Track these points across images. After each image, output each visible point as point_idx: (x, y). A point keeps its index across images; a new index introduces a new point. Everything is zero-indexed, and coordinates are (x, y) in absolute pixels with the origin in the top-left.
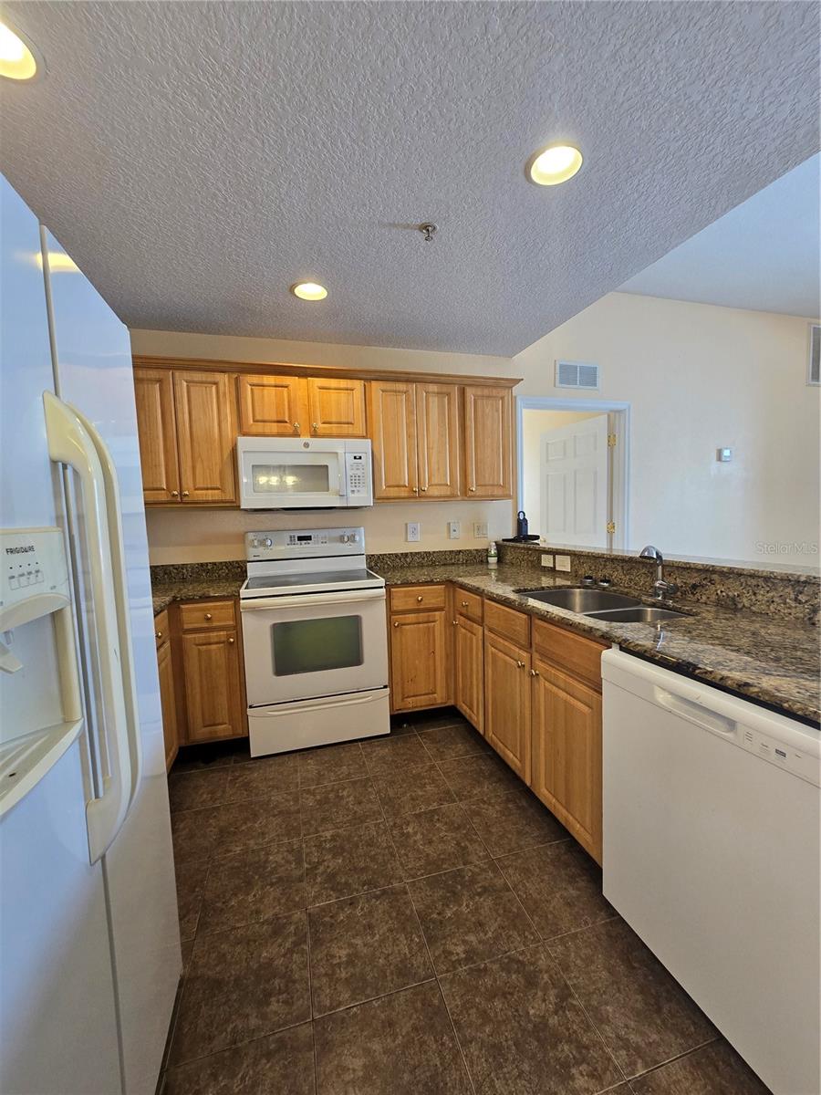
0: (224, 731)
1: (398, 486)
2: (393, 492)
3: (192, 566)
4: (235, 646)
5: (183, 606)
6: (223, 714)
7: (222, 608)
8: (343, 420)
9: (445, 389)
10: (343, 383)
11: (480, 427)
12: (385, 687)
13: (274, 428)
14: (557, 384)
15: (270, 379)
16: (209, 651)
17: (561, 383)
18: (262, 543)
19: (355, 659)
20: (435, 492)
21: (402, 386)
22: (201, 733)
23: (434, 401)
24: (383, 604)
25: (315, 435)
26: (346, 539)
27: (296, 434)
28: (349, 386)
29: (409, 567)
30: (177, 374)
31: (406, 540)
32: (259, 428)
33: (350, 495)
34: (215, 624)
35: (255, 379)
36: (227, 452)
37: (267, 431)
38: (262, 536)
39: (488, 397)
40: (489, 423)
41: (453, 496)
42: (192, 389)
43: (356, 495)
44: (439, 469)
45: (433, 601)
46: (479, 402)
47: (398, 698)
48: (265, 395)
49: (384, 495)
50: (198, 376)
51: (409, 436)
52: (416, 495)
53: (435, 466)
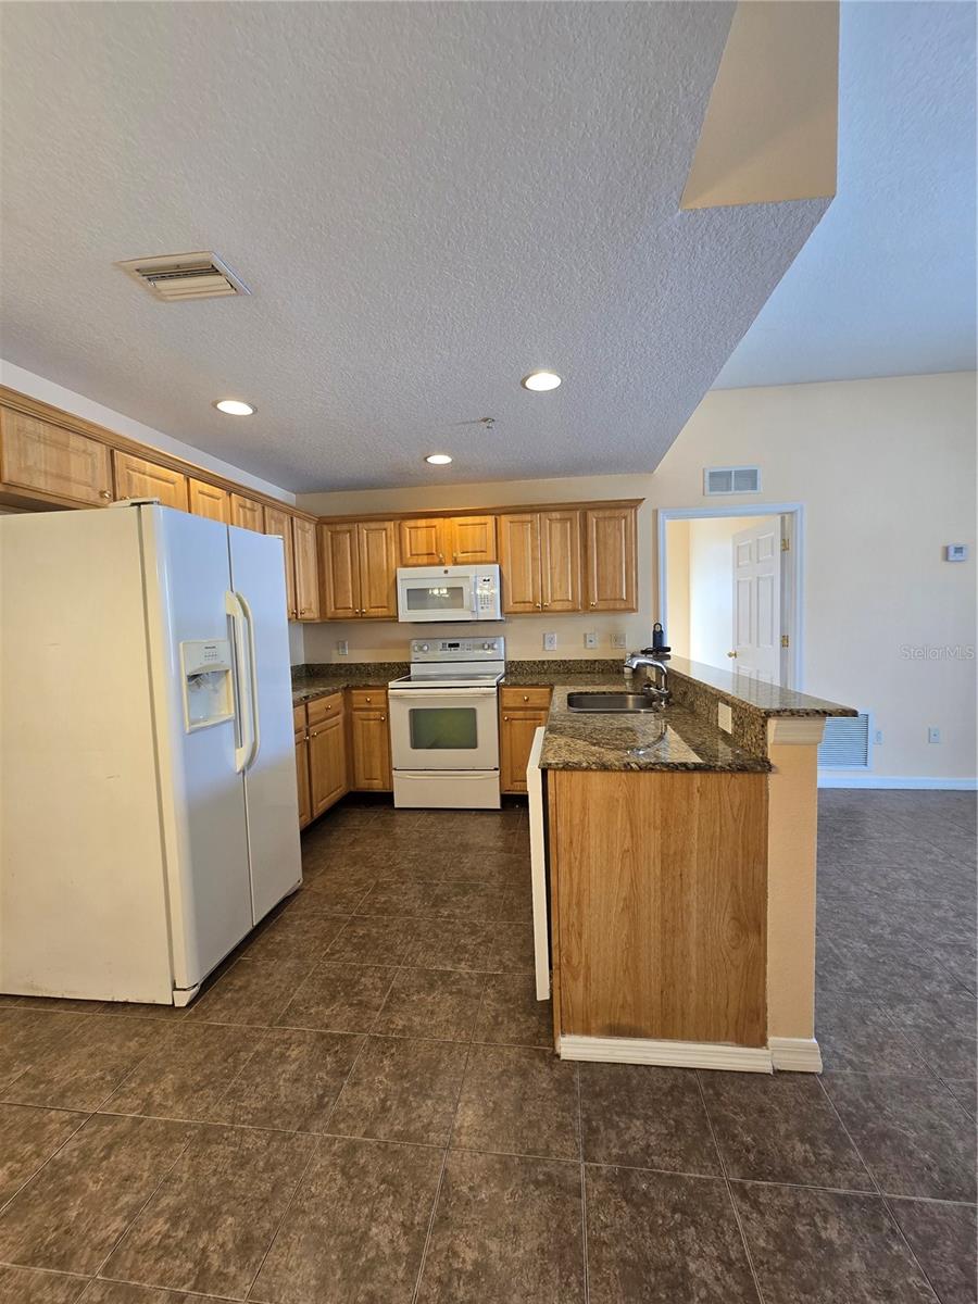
0: (377, 785)
1: (524, 602)
2: (519, 607)
3: (375, 665)
4: (385, 723)
5: (354, 692)
6: (377, 773)
7: (379, 694)
8: (478, 549)
9: (567, 515)
10: (477, 519)
11: (601, 548)
12: (496, 769)
13: (425, 559)
14: (707, 492)
15: (422, 523)
16: (369, 725)
17: (711, 490)
18: (421, 648)
19: (472, 744)
20: (558, 606)
21: (528, 517)
22: (362, 784)
23: (557, 527)
24: (495, 700)
25: (456, 563)
26: (486, 647)
27: (441, 563)
28: (483, 522)
29: (545, 673)
30: (361, 525)
31: (544, 648)
32: (414, 560)
33: (480, 611)
34: (373, 706)
35: (412, 523)
36: (391, 580)
37: (420, 562)
38: (421, 643)
39: (610, 518)
40: (611, 542)
41: (574, 610)
42: (370, 535)
43: (485, 610)
44: (561, 587)
45: (538, 701)
46: (601, 524)
47: (508, 780)
48: (419, 535)
49: (512, 610)
50: (373, 525)
51: (534, 559)
52: (540, 611)
53: (557, 584)
